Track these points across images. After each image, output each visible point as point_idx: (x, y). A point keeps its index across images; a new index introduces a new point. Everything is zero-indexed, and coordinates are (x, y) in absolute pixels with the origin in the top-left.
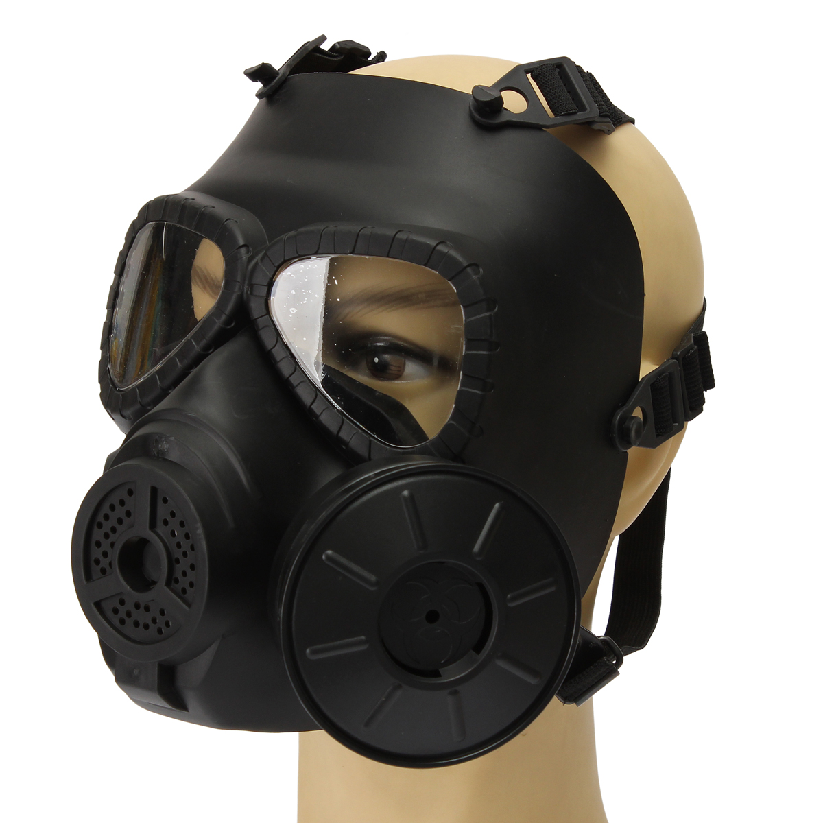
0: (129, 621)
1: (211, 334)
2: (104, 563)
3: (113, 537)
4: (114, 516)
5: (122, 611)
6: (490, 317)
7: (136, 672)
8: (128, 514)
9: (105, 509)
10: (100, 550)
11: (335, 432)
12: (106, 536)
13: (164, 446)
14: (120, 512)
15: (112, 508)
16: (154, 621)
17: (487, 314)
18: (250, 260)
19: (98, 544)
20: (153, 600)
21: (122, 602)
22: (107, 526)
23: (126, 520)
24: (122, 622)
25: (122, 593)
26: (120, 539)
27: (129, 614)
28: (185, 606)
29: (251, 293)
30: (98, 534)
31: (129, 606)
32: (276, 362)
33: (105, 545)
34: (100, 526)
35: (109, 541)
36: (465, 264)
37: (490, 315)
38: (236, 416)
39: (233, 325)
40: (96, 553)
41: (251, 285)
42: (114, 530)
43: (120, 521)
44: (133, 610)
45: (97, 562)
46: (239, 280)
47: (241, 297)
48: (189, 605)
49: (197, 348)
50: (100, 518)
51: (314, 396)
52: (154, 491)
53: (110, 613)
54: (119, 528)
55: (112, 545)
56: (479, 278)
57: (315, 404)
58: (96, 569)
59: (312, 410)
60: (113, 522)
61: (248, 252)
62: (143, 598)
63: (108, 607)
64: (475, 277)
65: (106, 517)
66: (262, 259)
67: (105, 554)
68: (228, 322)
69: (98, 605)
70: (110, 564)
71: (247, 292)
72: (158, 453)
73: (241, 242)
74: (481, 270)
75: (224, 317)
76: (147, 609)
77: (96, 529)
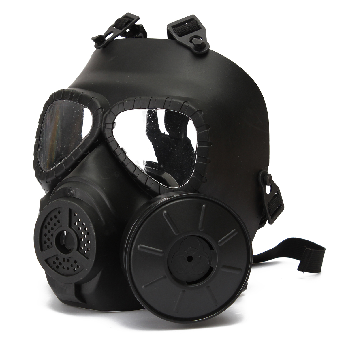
0: (61, 267)
1: (88, 145)
2: (48, 243)
3: (52, 232)
4: (52, 223)
5: (57, 263)
6: (207, 132)
7: (65, 288)
8: (59, 222)
9: (48, 220)
10: (47, 238)
11: (144, 183)
12: (49, 231)
13: (73, 192)
14: (55, 221)
15: (51, 219)
16: (72, 266)
17: (206, 130)
18: (104, 113)
19: (45, 235)
20: (71, 257)
21: (57, 259)
22: (49, 227)
23: (58, 224)
24: (57, 267)
25: (57, 255)
26: (55, 233)
27: (60, 263)
28: (86, 258)
29: (105, 127)
30: (45, 231)
31: (60, 260)
32: (117, 156)
33: (49, 235)
34: (46, 227)
35: (50, 233)
36: (196, 110)
37: (208, 131)
38: (102, 178)
39: (97, 141)
40: (45, 239)
41: (105, 124)
42: (52, 229)
43: (55, 225)
44: (62, 262)
45: (45, 242)
46: (99, 122)
47: (101, 129)
48: (88, 258)
49: (81, 152)
50: (46, 224)
51: (135, 168)
52: (70, 210)
53: (52, 264)
54: (55, 228)
55: (52, 235)
56: (202, 116)
57: (135, 172)
58: (45, 246)
59: (134, 174)
60: (52, 225)
61: (102, 110)
62: (66, 256)
63: (51, 261)
64: (200, 115)
65: (49, 224)
66: (109, 113)
67: (49, 239)
68: (95, 140)
69: (46, 261)
70: (51, 243)
71: (103, 127)
72: (71, 195)
73: (100, 107)
74: (203, 112)
75: (93, 138)
76: (68, 261)
77: (44, 229)
